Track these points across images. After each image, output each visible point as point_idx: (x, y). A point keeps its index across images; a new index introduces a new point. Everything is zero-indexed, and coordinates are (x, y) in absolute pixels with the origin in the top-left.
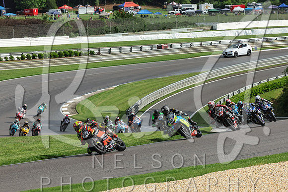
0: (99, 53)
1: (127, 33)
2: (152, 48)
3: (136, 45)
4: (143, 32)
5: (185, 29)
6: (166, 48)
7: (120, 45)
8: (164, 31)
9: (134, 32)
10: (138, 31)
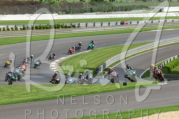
0: (79, 27)
1: (99, 13)
2: (117, 24)
3: (105, 22)
4: (111, 12)
5: (141, 11)
6: (127, 24)
7: (94, 21)
8: (126, 12)
9: (105, 12)
10: (108, 12)
